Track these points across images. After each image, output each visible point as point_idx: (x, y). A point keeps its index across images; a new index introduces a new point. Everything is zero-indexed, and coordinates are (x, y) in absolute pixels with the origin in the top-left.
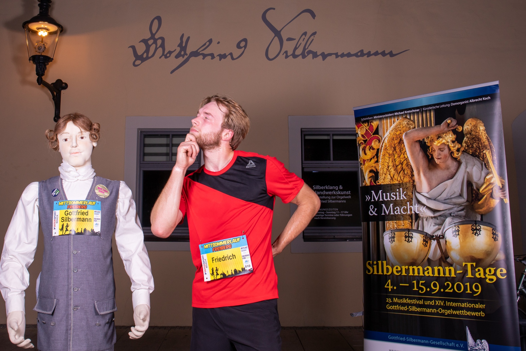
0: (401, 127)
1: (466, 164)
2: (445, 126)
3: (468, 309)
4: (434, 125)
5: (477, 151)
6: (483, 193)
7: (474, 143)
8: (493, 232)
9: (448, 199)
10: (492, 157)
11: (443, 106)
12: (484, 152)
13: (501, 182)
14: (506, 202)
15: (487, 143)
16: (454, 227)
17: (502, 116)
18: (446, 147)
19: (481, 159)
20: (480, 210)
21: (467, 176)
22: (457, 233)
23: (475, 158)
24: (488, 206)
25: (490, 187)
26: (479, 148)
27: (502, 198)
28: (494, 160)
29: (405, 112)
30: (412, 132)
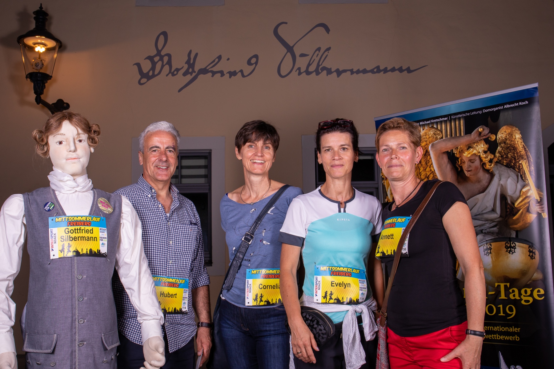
0: (427, 138)
1: (500, 176)
2: (476, 135)
3: (501, 333)
4: (464, 135)
5: (513, 161)
6: (519, 207)
7: (509, 153)
8: (530, 250)
9: (479, 214)
10: (530, 167)
11: (474, 113)
12: (520, 162)
13: (539, 194)
14: (544, 216)
15: (523, 152)
16: (486, 245)
17: (541, 122)
18: (477, 158)
19: (517, 170)
20: (515, 226)
21: (501, 189)
22: (489, 251)
23: (510, 169)
24: (524, 221)
25: (526, 201)
26: (514, 158)
27: (540, 212)
28: (531, 170)
29: (432, 121)
30: (439, 142)
